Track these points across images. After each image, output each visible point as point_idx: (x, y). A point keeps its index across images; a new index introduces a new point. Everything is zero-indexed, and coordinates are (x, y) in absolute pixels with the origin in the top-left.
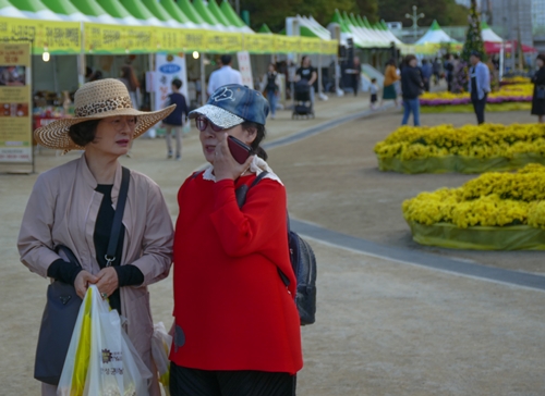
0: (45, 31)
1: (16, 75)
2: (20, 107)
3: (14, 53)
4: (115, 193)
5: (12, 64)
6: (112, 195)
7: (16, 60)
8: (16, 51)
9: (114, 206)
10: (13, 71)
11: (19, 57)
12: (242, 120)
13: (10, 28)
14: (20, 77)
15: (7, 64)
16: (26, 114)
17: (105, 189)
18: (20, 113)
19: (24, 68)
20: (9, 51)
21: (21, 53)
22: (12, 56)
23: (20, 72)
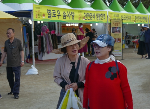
0: (134, 17)
1: (118, 30)
2: (119, 40)
3: (117, 23)
4: (76, 65)
5: (117, 26)
6: (75, 65)
7: (118, 25)
8: (118, 22)
9: (76, 68)
10: (117, 29)
11: (119, 24)
12: (107, 45)
13: (120, 16)
14: (119, 30)
15: (115, 27)
16: (120, 42)
17: (73, 63)
18: (119, 41)
19: (120, 28)
20: (116, 22)
21: (119, 23)
22: (117, 24)
23: (119, 29)
